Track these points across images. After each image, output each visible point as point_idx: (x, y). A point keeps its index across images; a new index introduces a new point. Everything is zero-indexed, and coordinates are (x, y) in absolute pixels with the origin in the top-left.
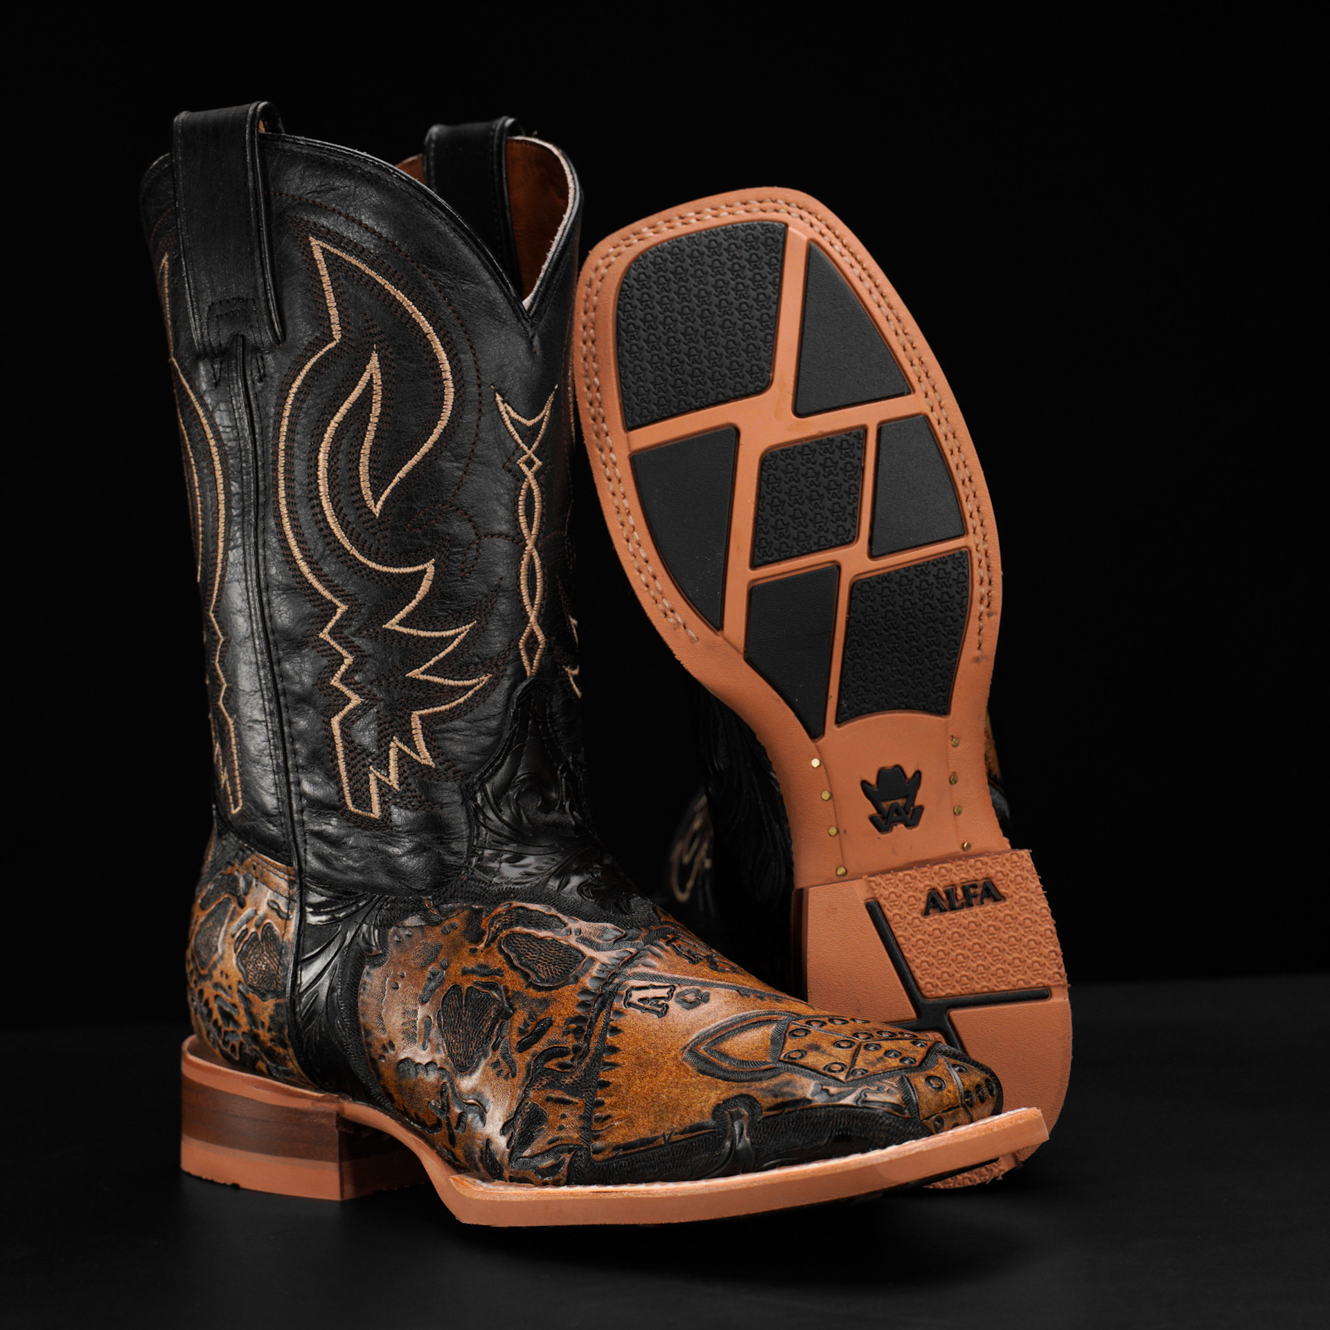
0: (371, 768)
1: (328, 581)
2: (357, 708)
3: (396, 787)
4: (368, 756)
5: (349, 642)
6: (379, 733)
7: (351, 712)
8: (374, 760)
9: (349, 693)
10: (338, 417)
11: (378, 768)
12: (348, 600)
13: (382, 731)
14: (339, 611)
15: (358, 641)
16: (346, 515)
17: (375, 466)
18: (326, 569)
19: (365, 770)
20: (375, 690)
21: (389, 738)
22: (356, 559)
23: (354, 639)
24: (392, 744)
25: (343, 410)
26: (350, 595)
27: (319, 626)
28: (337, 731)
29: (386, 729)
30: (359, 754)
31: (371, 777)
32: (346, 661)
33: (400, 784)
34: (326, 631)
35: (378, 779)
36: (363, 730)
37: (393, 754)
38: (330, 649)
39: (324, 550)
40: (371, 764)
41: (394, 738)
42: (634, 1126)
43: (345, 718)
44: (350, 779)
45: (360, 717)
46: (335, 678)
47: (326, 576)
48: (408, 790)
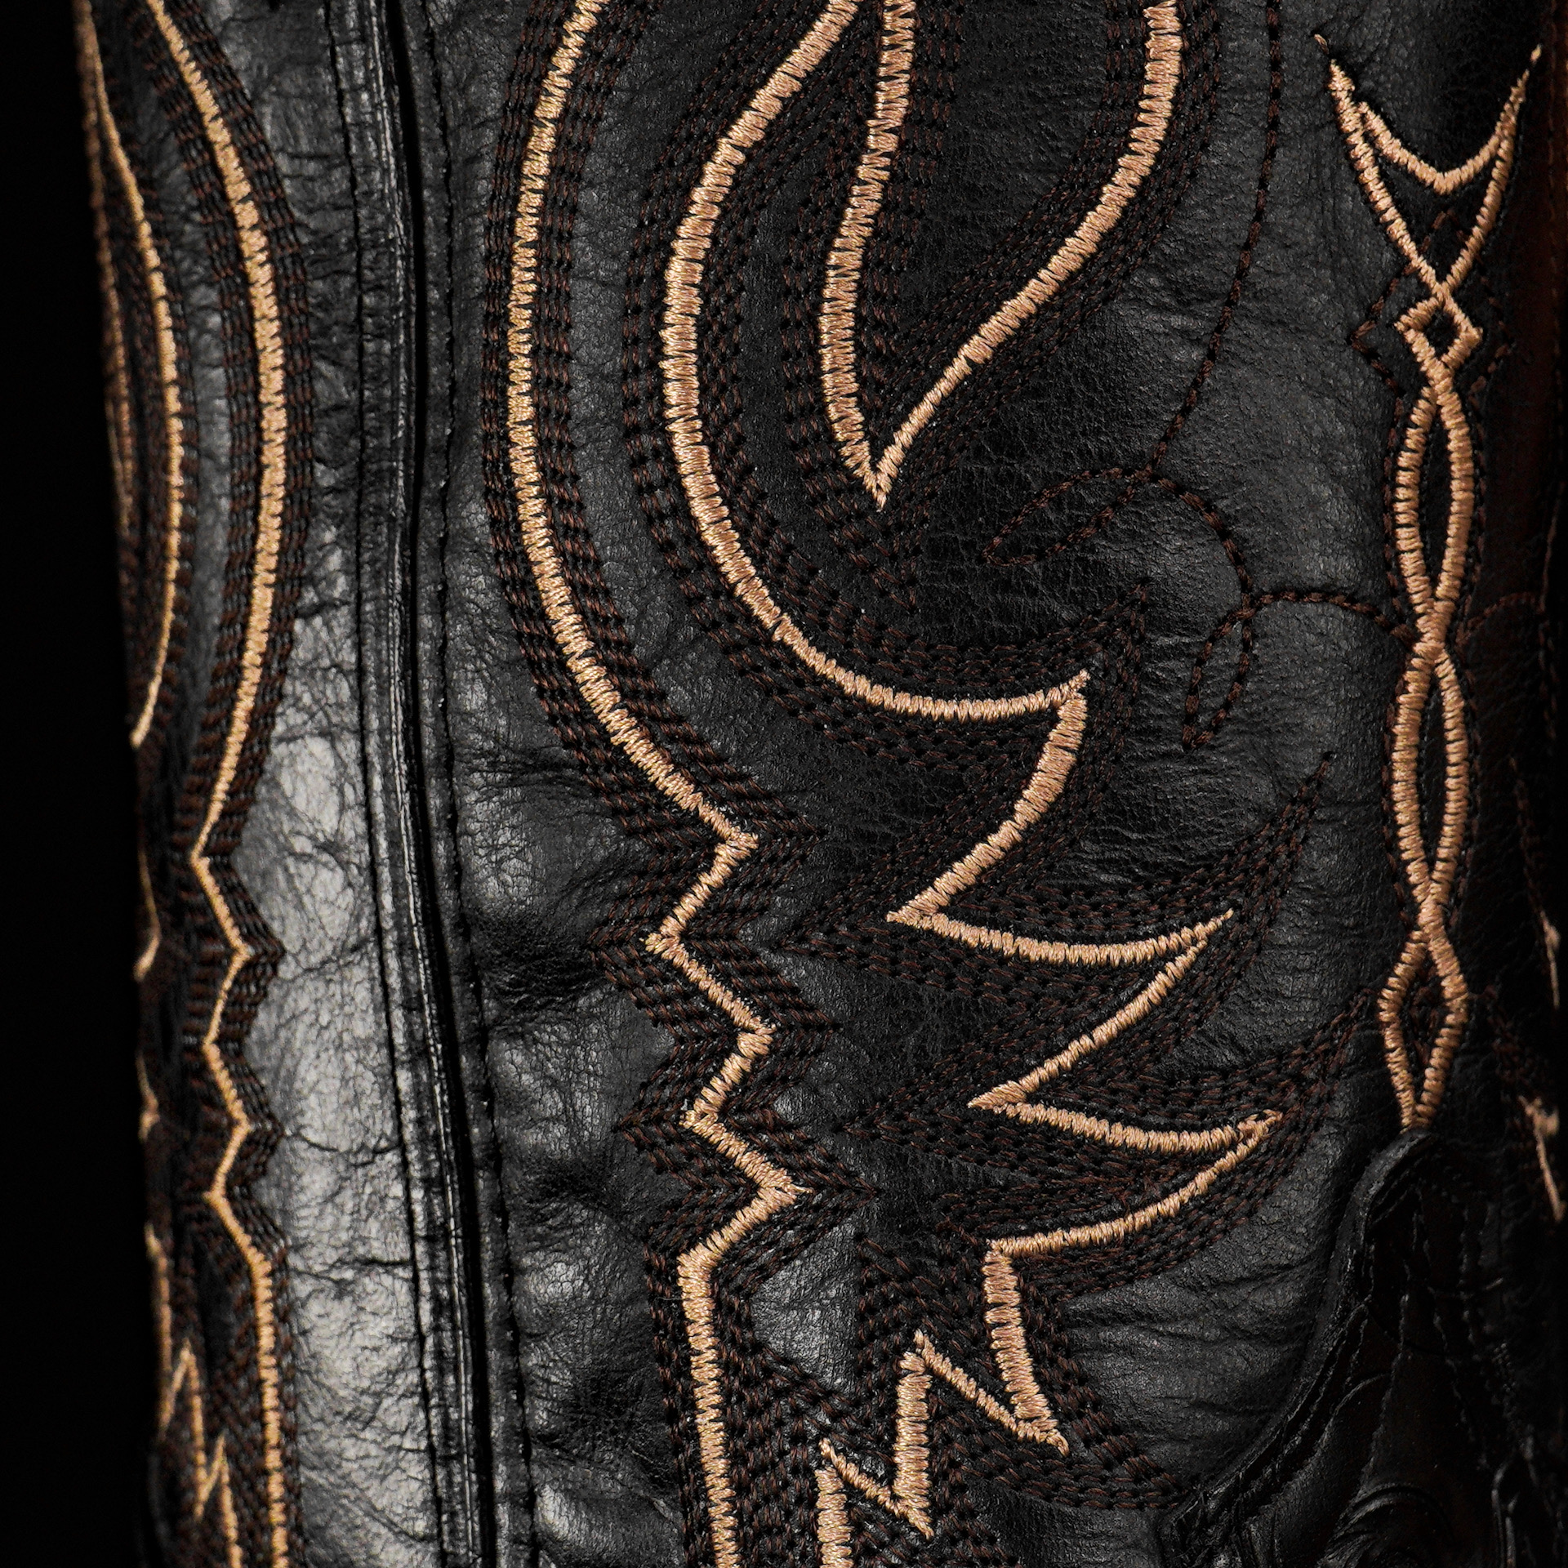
0: (826, 1447)
1: (687, 739)
2: (779, 1218)
3: (920, 1520)
4: (814, 1401)
5: (759, 972)
6: (861, 1317)
7: (757, 1233)
8: (835, 1416)
9: (752, 1163)
10: (746, 129)
11: (853, 1448)
12: (761, 815)
13: (871, 1310)
14: (724, 854)
15: (793, 970)
16: (763, 496)
17: (880, 315)
18: (679, 697)
19: (800, 1454)
20: (850, 1158)
21: (897, 1338)
22: (794, 660)
23: (777, 960)
24: (909, 1361)
25: (766, 101)
26: (769, 796)
27: (647, 907)
28: (697, 1303)
29: (887, 1303)
30: (779, 1393)
31: (824, 1478)
32: (746, 1043)
33: (935, 1511)
34: (670, 926)
35: (850, 1491)
36: (798, 1303)
37: (909, 1396)
38: (686, 997)
39: (677, 624)
40: (825, 1431)
41: (919, 1336)
43: (732, 1254)
44: (741, 1489)
45: (787, 1256)
46: (700, 1105)
47: (679, 720)
48: (965, 1534)
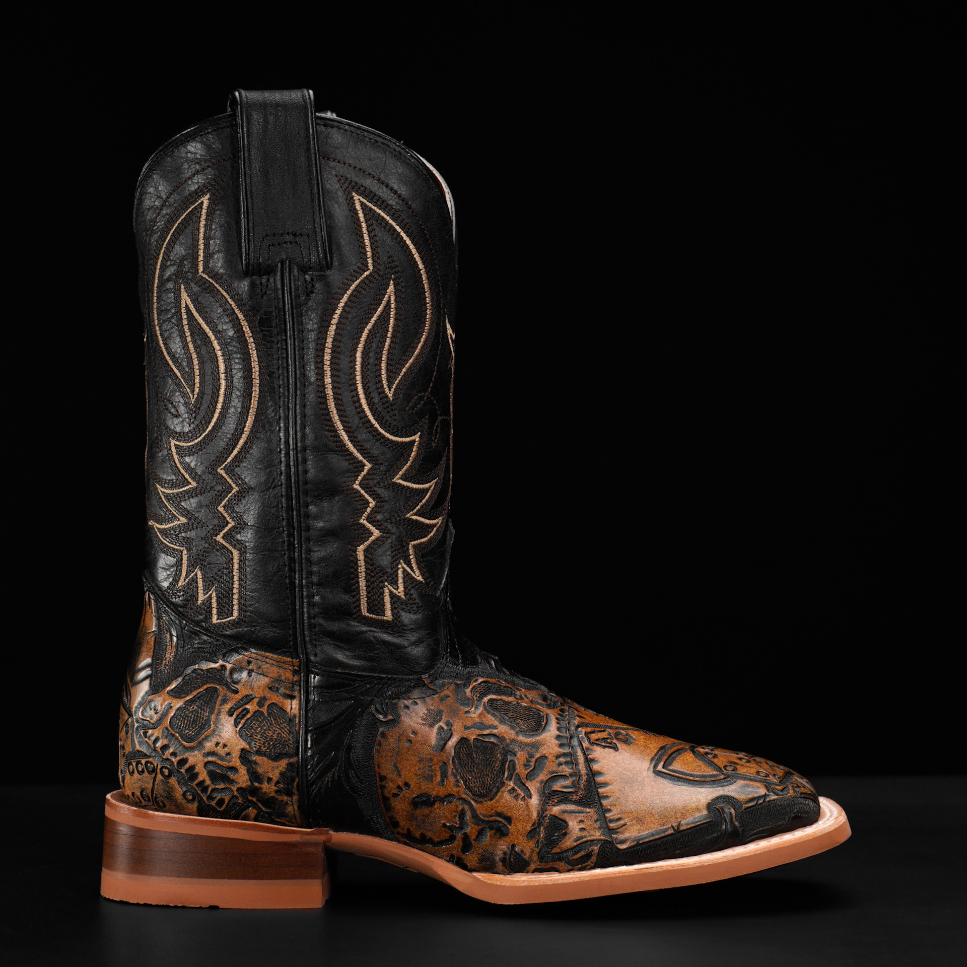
0: (386, 583)
1: (361, 446)
2: (377, 539)
3: (403, 597)
4: (384, 574)
5: (372, 491)
6: (392, 558)
7: (373, 542)
8: (388, 577)
9: (373, 529)
10: (369, 326)
11: (391, 583)
12: (373, 460)
13: (394, 556)
14: (366, 468)
15: (380, 491)
16: (372, 398)
17: (391, 363)
18: (359, 438)
19: (381, 585)
20: (389, 526)
21: (398, 562)
22: (377, 430)
23: (376, 489)
24: (400, 566)
25: (373, 320)
26: (374, 457)
27: (353, 479)
28: (361, 556)
29: (396, 555)
30: (377, 573)
31: (386, 590)
32: (371, 505)
33: (406, 595)
34: (357, 482)
35: (391, 592)
36: (381, 555)
37: (400, 572)
38: (360, 496)
39: (359, 423)
40: (386, 580)
41: (401, 561)
42: (644, 824)
43: (369, 547)
44: (368, 592)
45: (380, 546)
46: (363, 517)
47: (359, 442)
48: (411, 599)
